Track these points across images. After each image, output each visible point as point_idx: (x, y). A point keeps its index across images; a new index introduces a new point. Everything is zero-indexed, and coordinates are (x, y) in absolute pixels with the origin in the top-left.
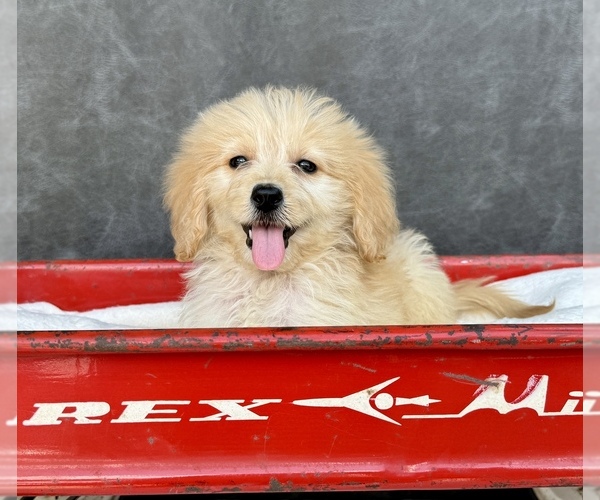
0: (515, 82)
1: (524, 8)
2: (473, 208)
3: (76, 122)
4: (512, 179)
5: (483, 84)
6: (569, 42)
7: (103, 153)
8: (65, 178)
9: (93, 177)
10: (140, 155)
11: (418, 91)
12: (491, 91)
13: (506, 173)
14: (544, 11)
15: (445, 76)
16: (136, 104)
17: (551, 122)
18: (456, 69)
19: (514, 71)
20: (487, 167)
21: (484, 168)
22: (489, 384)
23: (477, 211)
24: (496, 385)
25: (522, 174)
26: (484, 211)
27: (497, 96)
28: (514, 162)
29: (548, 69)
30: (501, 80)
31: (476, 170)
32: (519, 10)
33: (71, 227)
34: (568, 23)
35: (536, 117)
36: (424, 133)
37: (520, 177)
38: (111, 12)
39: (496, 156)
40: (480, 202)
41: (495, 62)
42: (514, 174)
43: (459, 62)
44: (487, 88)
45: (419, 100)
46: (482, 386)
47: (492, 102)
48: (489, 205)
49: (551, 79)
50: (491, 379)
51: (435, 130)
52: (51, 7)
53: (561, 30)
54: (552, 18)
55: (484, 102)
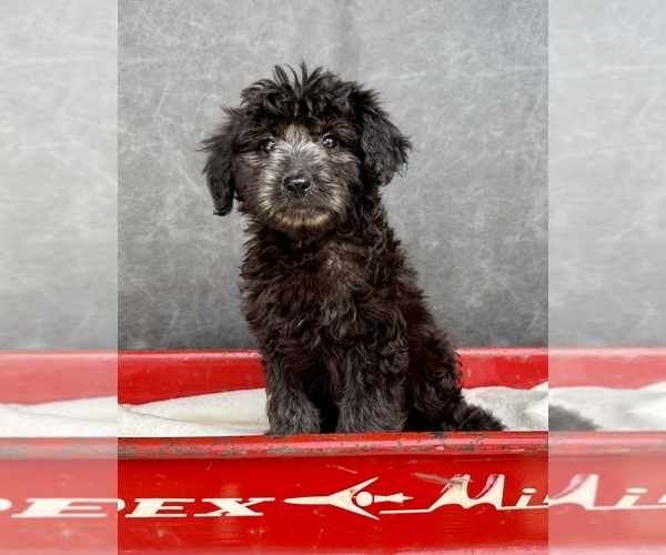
0: (497, 208)
1: (503, 150)
2: (467, 306)
3: (149, 237)
4: (497, 283)
5: (472, 209)
6: (540, 176)
7: (171, 262)
8: (139, 282)
9: (161, 280)
10: (200, 263)
11: (422, 214)
12: (478, 214)
13: (493, 278)
14: (520, 153)
15: (442, 202)
16: (198, 223)
17: (528, 238)
18: (450, 197)
19: (496, 199)
20: (478, 273)
21: (475, 274)
22: (454, 482)
23: (471, 308)
24: (460, 483)
25: (506, 279)
26: (476, 308)
27: (483, 218)
28: (499, 269)
29: (524, 197)
30: (486, 206)
31: (469, 275)
32: (499, 152)
33: (142, 321)
34: (539, 162)
35: (515, 234)
36: (427, 247)
37: (504, 282)
38: (180, 153)
39: (484, 265)
40: (473, 301)
41: (482, 192)
42: (498, 279)
43: (453, 192)
44: (476, 212)
45: (423, 221)
46: (448, 485)
47: (480, 222)
48: (480, 303)
49: (526, 205)
50: (456, 479)
51: (435, 244)
52: (133, 148)
53: (533, 167)
54: (526, 158)
55: (473, 223)
